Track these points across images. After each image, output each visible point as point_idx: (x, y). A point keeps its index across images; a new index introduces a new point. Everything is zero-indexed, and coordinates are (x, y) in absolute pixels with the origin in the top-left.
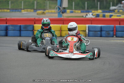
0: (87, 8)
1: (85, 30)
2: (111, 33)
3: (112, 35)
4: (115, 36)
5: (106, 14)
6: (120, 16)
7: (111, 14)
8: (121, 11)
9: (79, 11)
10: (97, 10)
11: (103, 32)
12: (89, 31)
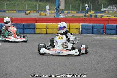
0: (82, 10)
1: (79, 28)
2: (102, 30)
3: (102, 33)
4: (104, 33)
5: (98, 15)
6: (110, 16)
7: (102, 14)
8: (111, 12)
9: (75, 12)
10: (90, 11)
11: (95, 30)
12: (82, 29)
